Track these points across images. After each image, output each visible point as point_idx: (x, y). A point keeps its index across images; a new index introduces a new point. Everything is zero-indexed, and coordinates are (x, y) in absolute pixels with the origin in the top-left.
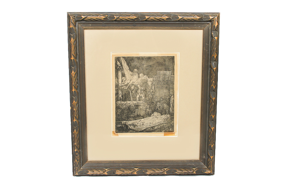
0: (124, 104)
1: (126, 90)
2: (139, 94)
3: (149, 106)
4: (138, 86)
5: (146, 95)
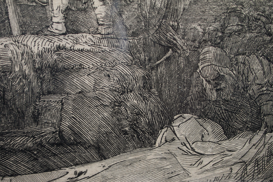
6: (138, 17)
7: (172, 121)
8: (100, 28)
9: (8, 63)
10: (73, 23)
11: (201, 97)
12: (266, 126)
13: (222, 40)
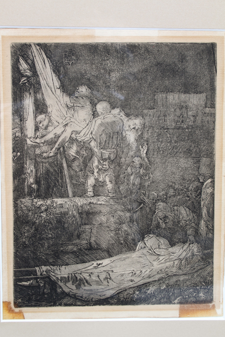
0: (43, 208)
1: (51, 160)
2: (96, 174)
3: (128, 215)
4: (93, 144)
5: (117, 177)
6: (127, 189)
7: (144, 238)
8: (109, 194)
9: (66, 210)
10: (97, 191)
11: (157, 226)
12: (190, 241)
13: (166, 199)
